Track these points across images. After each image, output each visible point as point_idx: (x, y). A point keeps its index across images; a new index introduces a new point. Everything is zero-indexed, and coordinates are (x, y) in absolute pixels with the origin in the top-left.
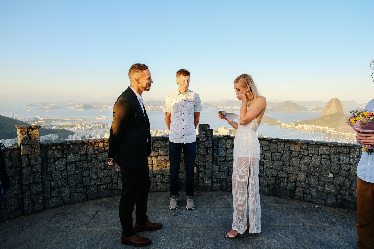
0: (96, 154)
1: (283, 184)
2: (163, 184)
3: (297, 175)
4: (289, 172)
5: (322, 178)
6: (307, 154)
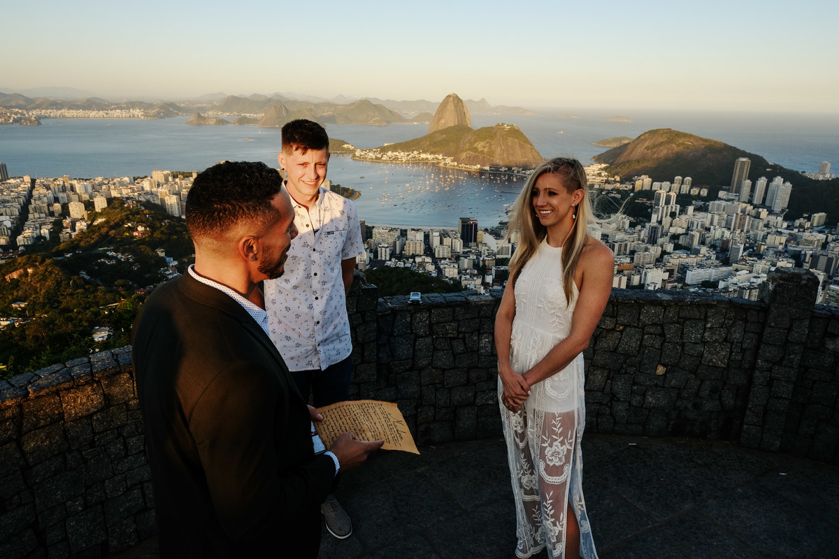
5: (641, 378)
6: (611, 326)
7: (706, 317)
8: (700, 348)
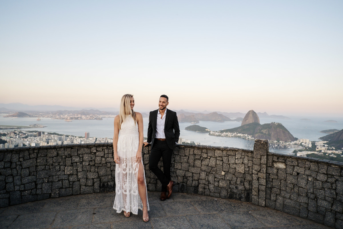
0: (21, 161)
1: (190, 182)
2: (87, 187)
3: (199, 174)
4: (193, 172)
5: (217, 176)
6: (206, 157)
7: (235, 155)
8: (235, 166)
